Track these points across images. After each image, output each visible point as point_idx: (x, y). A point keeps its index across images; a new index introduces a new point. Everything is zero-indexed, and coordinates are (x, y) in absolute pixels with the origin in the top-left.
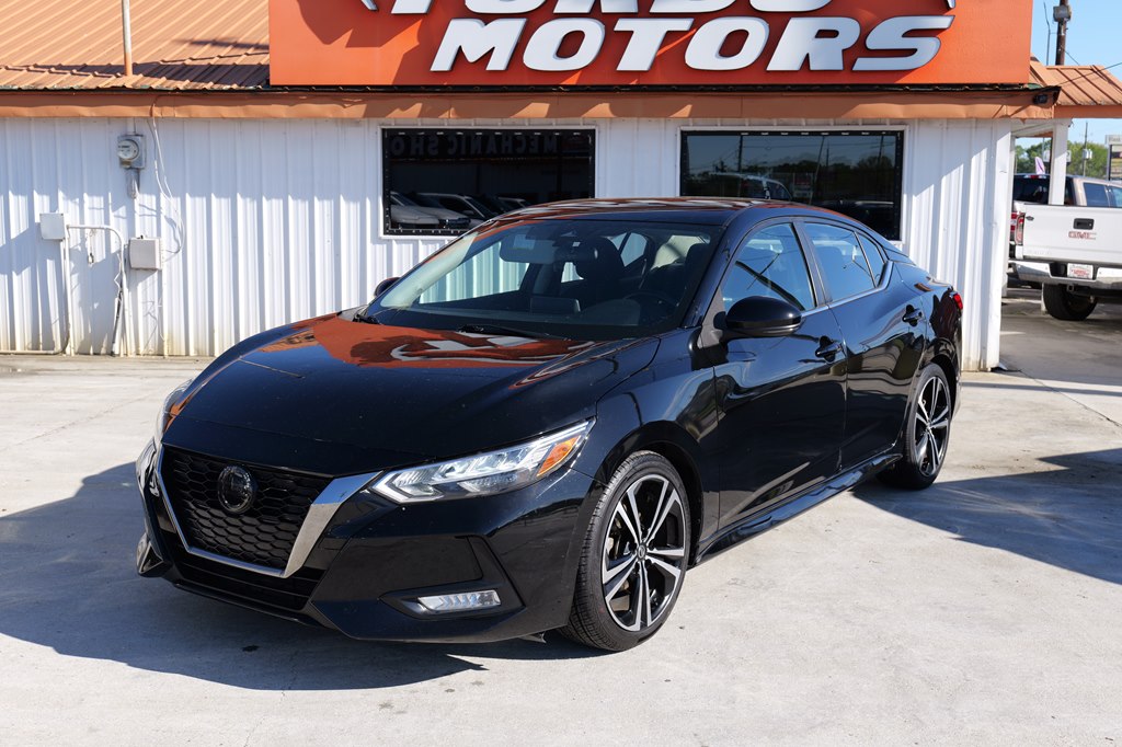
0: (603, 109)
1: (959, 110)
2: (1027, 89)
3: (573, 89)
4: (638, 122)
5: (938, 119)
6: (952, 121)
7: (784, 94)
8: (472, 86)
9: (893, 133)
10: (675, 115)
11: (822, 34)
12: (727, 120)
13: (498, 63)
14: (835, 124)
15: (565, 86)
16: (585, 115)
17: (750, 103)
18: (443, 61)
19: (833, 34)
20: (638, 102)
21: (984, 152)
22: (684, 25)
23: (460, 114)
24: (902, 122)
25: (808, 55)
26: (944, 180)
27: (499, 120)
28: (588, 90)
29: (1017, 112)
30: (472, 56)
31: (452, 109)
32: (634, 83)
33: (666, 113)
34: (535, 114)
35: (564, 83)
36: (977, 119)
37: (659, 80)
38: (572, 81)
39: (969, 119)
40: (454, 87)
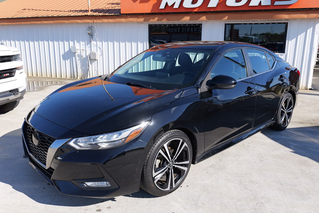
0: (204, 18)
1: (305, 16)
3: (196, 13)
4: (213, 21)
5: (298, 19)
6: (302, 19)
7: (254, 12)
8: (170, 13)
9: (285, 23)
10: (223, 19)
12: (237, 20)
13: (176, 6)
14: (268, 21)
15: (194, 12)
16: (199, 20)
17: (245, 15)
18: (162, 6)
20: (213, 16)
21: (312, 28)
23: (167, 20)
24: (287, 20)
25: (261, 1)
26: (299, 36)
27: (177, 21)
28: (200, 13)
30: (170, 4)
31: (165, 19)
32: (212, 10)
33: (221, 19)
34: (186, 20)
35: (193, 11)
36: (310, 18)
37: (219, 10)
38: (196, 10)
39: (308, 18)
40: (165, 13)
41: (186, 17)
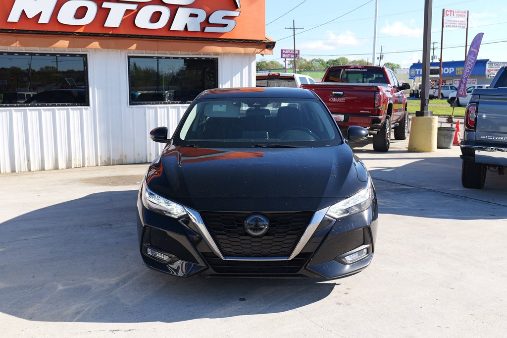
0: (96, 44)
1: (241, 50)
2: (265, 43)
3: (81, 34)
4: (108, 51)
5: (230, 53)
6: (236, 54)
7: (176, 41)
8: (28, 31)
10: (129, 48)
11: (192, 15)
12: (147, 51)
13: (45, 19)
15: (76, 33)
16: (87, 47)
17: (162, 44)
18: (14, 17)
19: (196, 16)
20: (112, 42)
21: (247, 67)
22: (134, 7)
23: (22, 44)
24: (217, 54)
25: (186, 24)
26: (234, 78)
28: (89, 35)
29: (261, 51)
30: (30, 15)
31: (18, 42)
32: (111, 33)
33: (126, 47)
34: (62, 45)
35: (76, 31)
37: (122, 32)
38: (81, 30)
39: (245, 54)
40: (18, 30)
41: (61, 41)
